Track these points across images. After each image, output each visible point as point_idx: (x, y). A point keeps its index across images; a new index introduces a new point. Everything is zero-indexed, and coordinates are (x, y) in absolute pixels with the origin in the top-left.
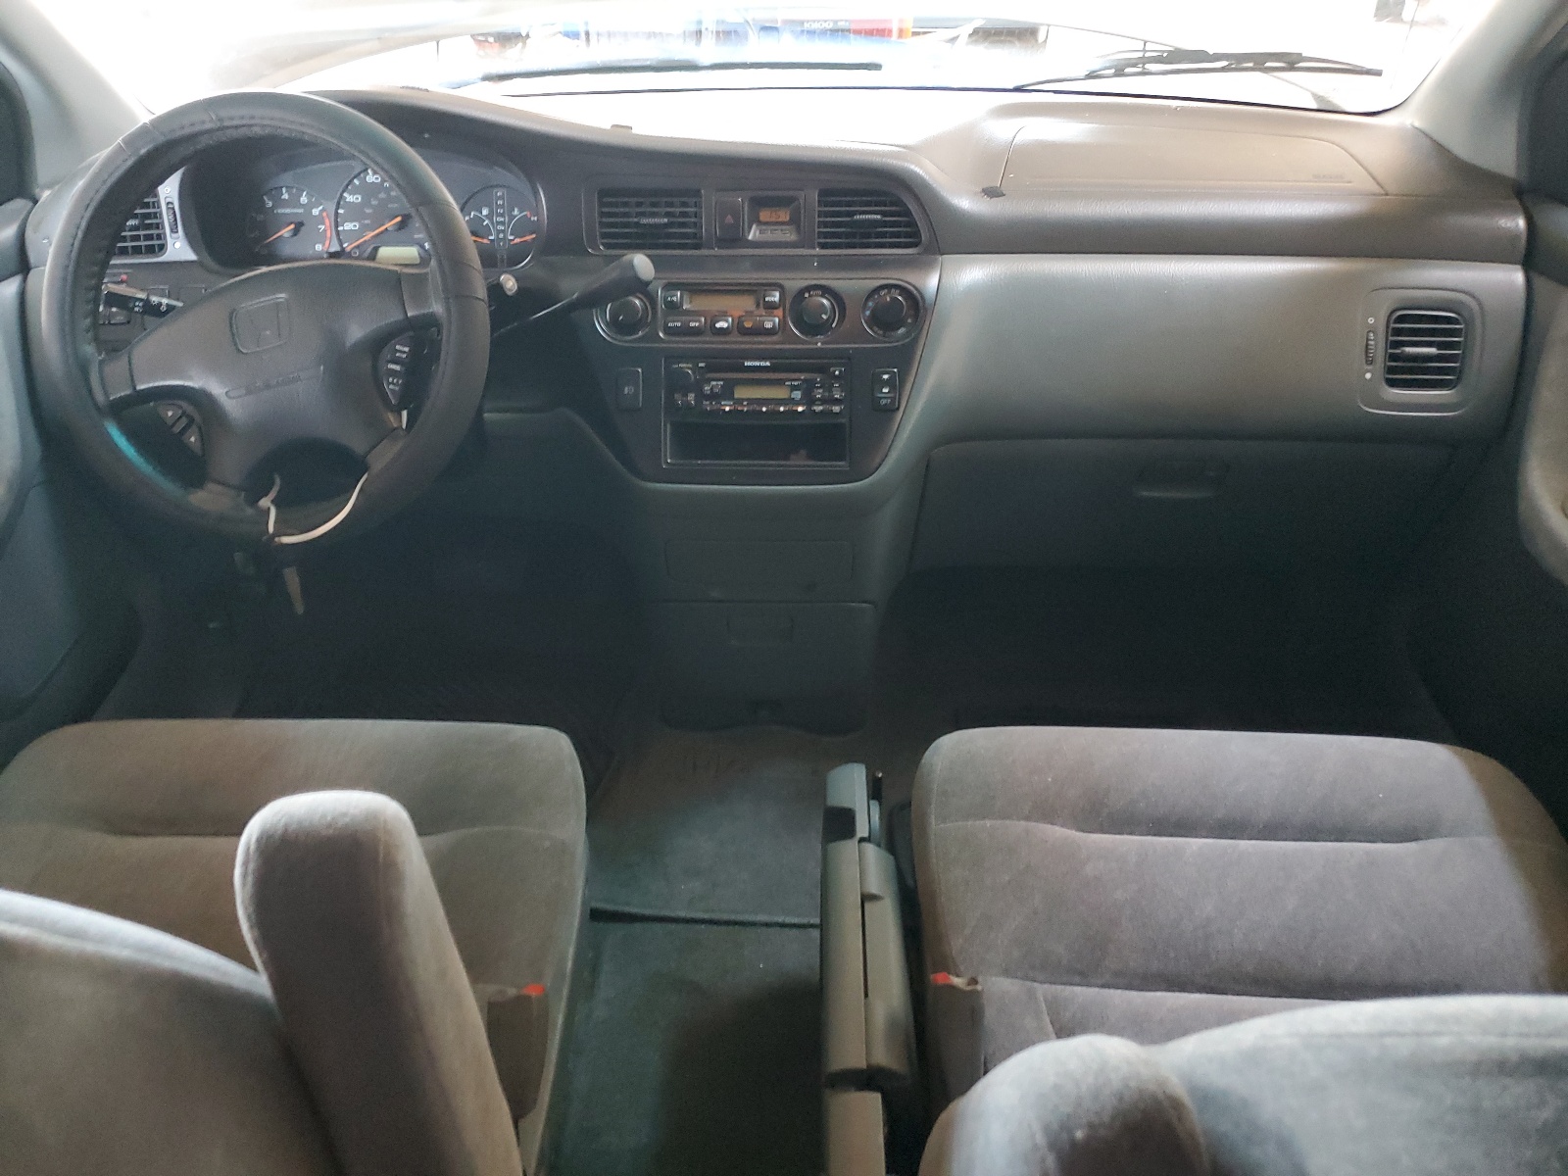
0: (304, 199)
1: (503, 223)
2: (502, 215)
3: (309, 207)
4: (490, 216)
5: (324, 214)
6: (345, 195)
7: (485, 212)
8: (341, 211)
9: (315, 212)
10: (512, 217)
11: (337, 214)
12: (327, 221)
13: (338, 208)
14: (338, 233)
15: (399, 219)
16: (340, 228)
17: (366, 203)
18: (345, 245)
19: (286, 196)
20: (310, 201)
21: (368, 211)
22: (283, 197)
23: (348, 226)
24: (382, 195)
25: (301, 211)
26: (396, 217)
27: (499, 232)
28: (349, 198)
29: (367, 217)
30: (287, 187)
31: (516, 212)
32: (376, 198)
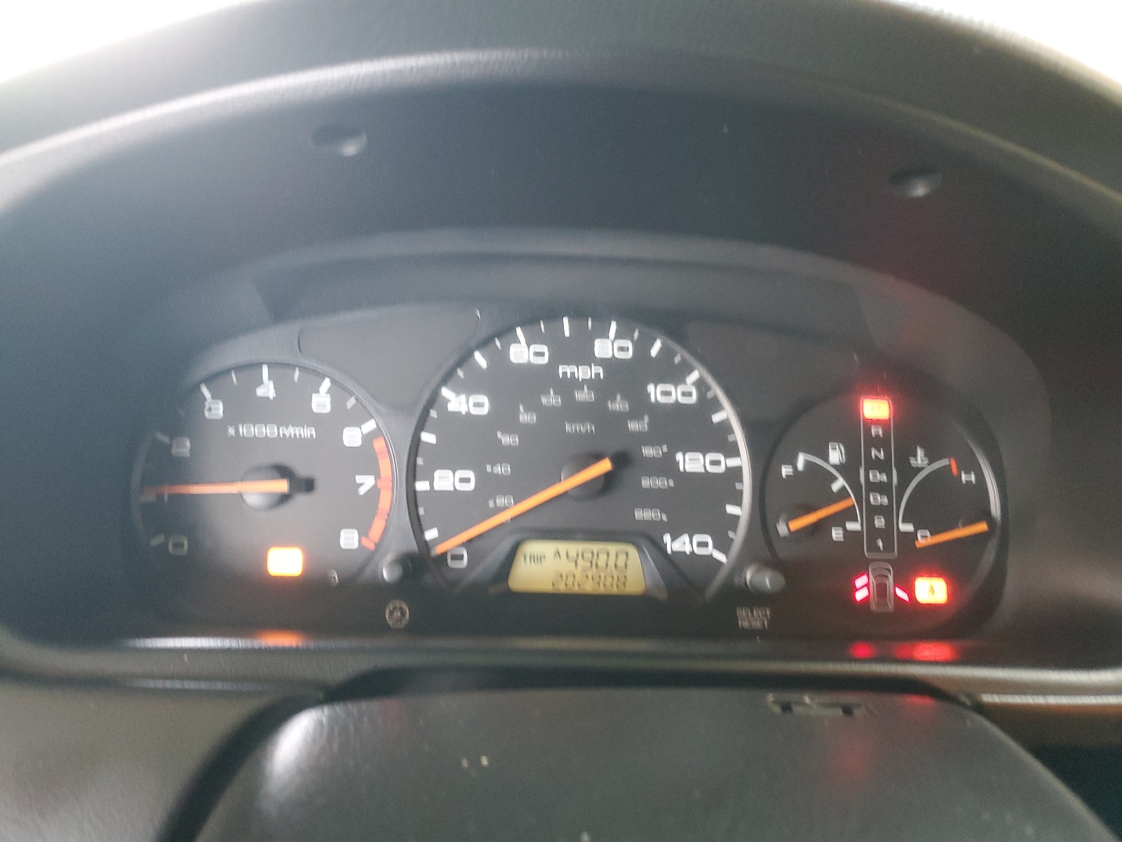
0: (321, 401)
1: (883, 488)
2: (883, 466)
3: (331, 425)
4: (848, 469)
5: (379, 445)
6: (446, 392)
7: (836, 455)
8: (428, 437)
9: (352, 437)
10: (908, 473)
11: (416, 443)
12: (385, 466)
13: (421, 426)
14: (413, 498)
15: (605, 466)
16: (422, 486)
17: (502, 417)
18: (431, 534)
19: (267, 390)
20: (337, 403)
21: (507, 440)
22: (260, 392)
23: (445, 480)
24: (551, 399)
25: (308, 432)
26: (597, 458)
27: (873, 511)
28: (456, 402)
29: (504, 454)
30: (270, 365)
31: (920, 458)
32: (534, 406)
